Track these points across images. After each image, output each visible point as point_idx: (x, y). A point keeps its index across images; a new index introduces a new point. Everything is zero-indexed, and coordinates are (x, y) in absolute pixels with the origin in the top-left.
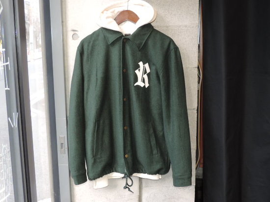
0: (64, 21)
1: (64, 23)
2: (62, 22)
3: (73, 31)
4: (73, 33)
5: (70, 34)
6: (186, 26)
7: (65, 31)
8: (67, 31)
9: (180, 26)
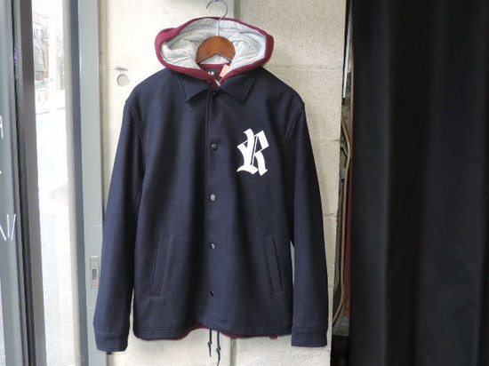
0: (103, 50)
1: (103, 56)
2: (100, 53)
3: (120, 69)
4: (118, 73)
5: (114, 75)
6: (321, 67)
7: (104, 68)
8: (107, 70)
9: (310, 67)
